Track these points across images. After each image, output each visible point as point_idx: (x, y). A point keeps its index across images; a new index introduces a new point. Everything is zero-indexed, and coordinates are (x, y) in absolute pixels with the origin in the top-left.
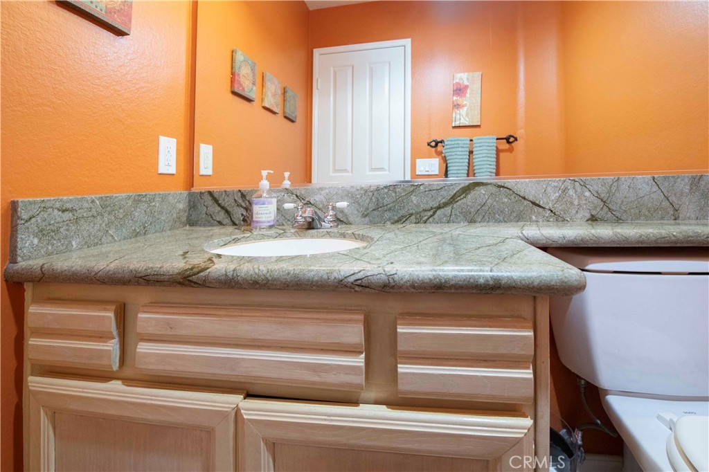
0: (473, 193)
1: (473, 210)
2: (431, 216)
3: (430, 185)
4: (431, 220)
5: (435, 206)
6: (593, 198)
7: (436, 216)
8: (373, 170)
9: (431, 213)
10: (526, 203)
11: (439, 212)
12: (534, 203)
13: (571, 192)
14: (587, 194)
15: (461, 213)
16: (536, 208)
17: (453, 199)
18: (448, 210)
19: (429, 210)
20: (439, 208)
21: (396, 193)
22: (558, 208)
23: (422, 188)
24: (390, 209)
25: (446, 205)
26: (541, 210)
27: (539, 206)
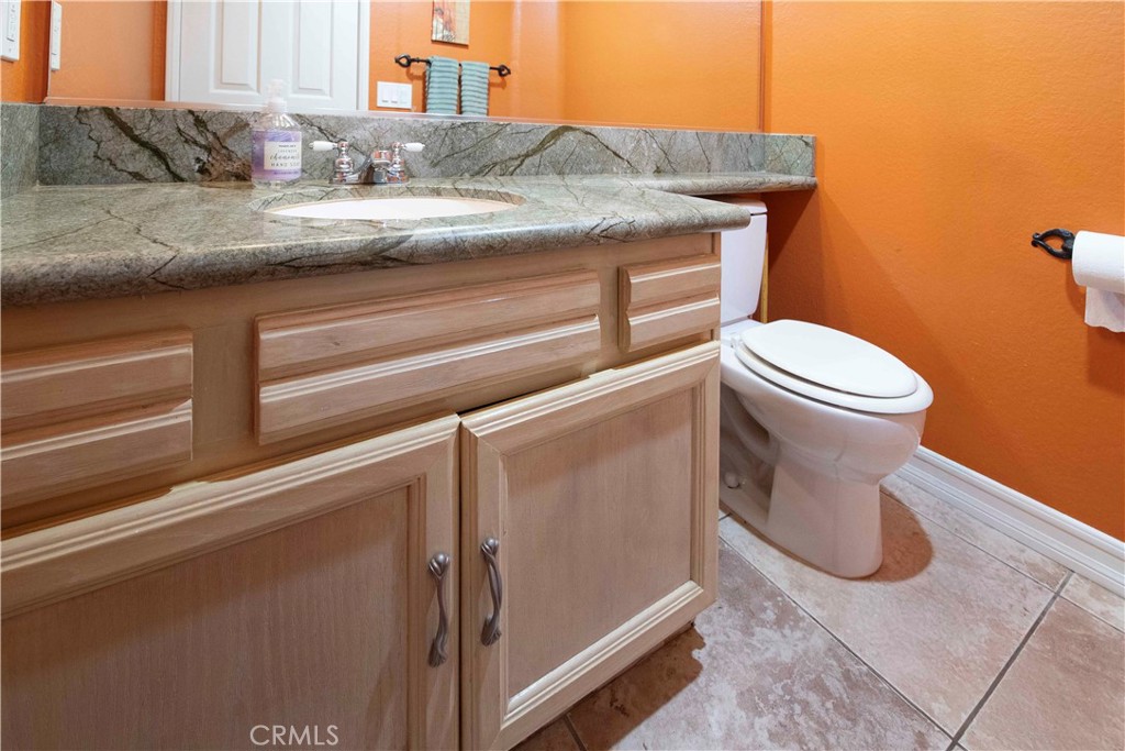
0: (562, 138)
1: (561, 159)
2: (519, 166)
3: (517, 126)
4: (518, 171)
5: (523, 153)
6: (658, 150)
7: (523, 167)
8: (302, 90)
9: (518, 162)
10: (609, 152)
11: (527, 161)
12: (615, 153)
13: (643, 143)
14: (655, 145)
15: (550, 163)
16: (617, 159)
17: (542, 146)
18: (536, 158)
19: (516, 159)
20: (527, 155)
21: (476, 133)
22: (634, 159)
23: (508, 129)
24: (469, 156)
25: (535, 152)
26: (620, 160)
27: (620, 157)
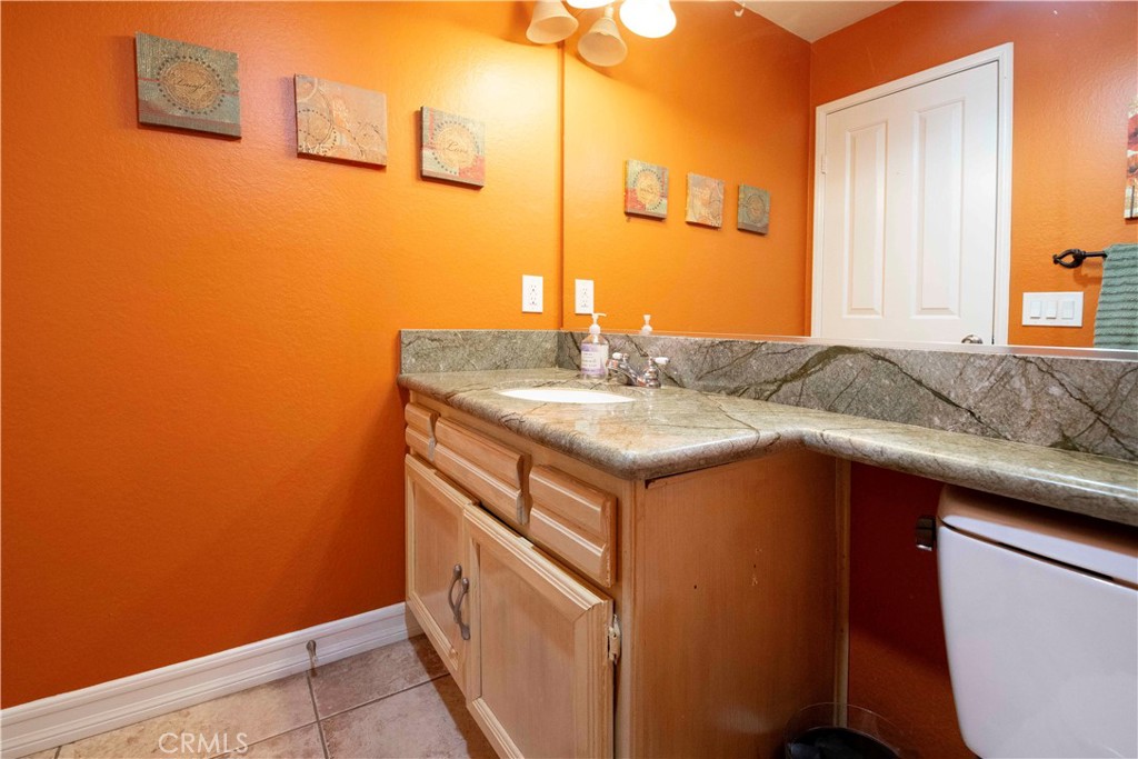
0: (834, 363)
1: (832, 391)
2: (775, 392)
3: (773, 345)
4: (774, 397)
5: (780, 377)
7: (781, 393)
8: (924, 310)
9: (773, 387)
10: (922, 391)
11: (785, 388)
12: (938, 394)
13: (1018, 383)
14: (1055, 390)
15: (816, 393)
16: (941, 405)
17: (803, 372)
18: (797, 385)
19: (773, 383)
20: (785, 381)
21: (732, 352)
22: (987, 409)
23: (763, 348)
24: (725, 375)
25: (794, 377)
26: (951, 408)
27: (948, 401)
